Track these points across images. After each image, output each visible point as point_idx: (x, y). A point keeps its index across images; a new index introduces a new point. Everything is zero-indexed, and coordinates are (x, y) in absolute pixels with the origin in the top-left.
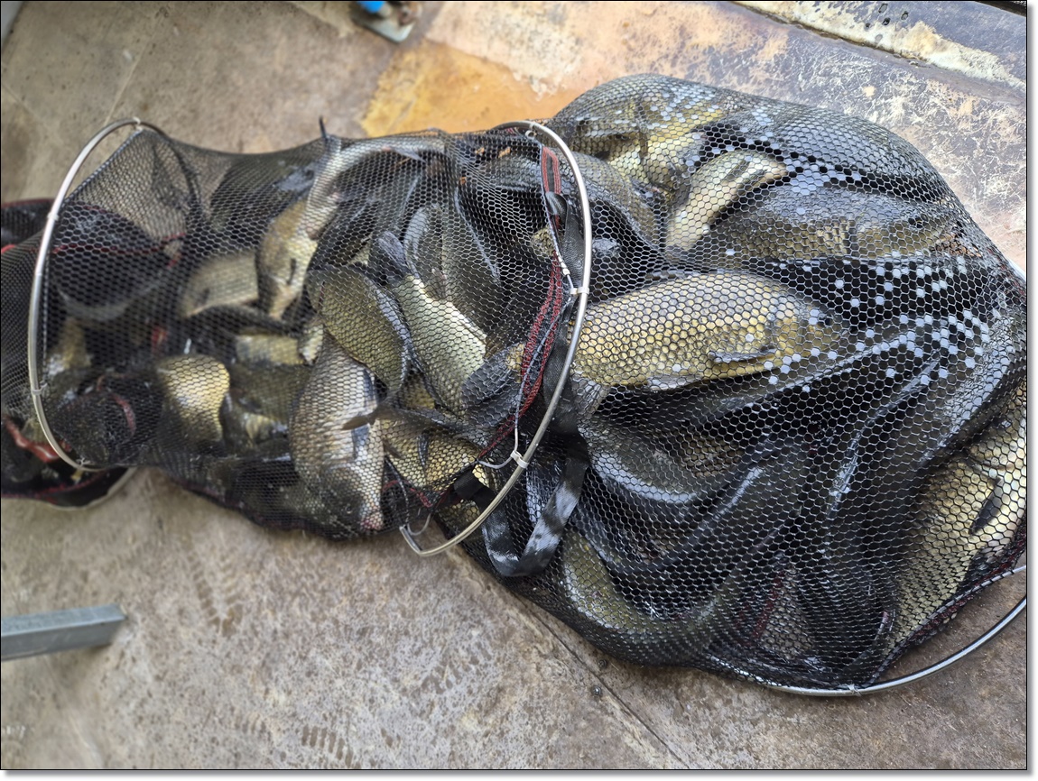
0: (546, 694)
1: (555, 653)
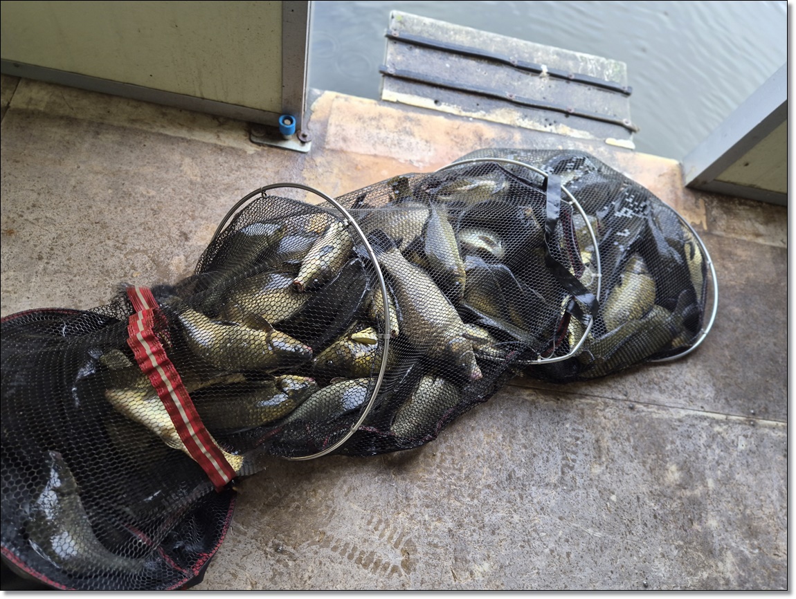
0: (615, 425)
1: (606, 405)
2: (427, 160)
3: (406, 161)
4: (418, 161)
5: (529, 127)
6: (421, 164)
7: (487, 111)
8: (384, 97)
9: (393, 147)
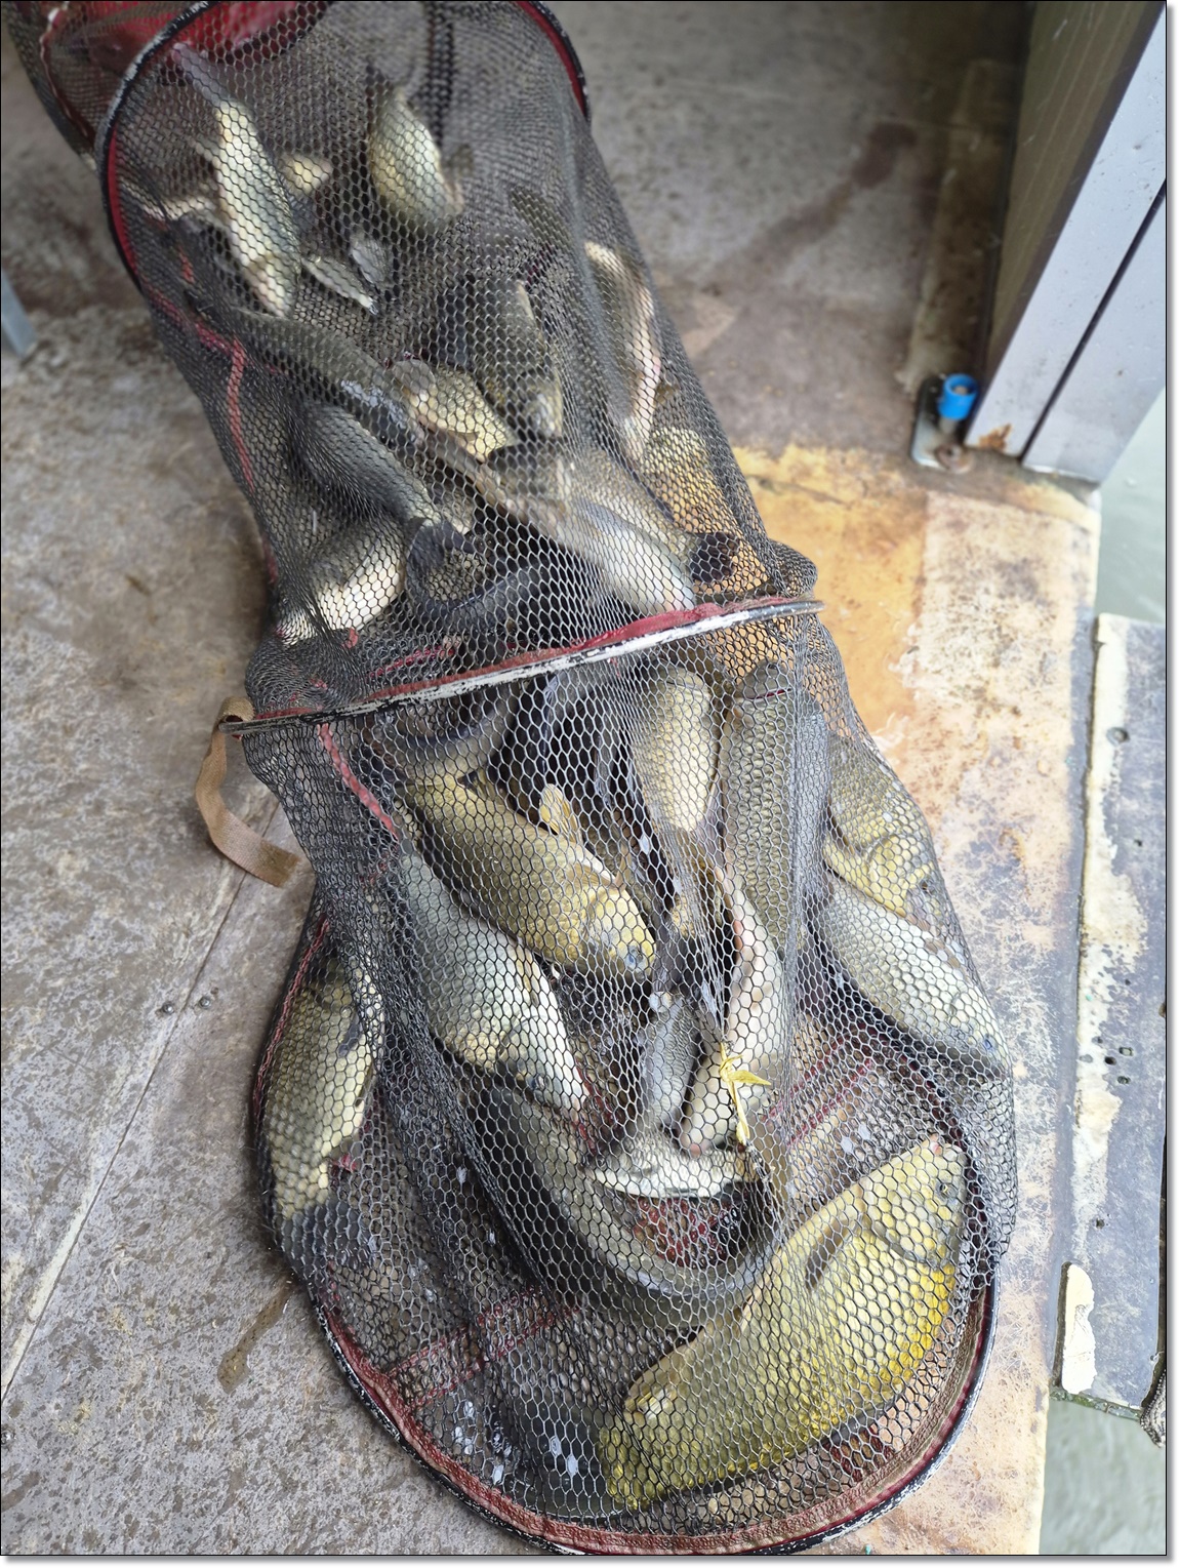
2: (922, 682)
3: (914, 639)
4: (916, 665)
5: (1085, 981)
6: (908, 669)
7: (1118, 866)
8: (1105, 620)
9: (952, 616)
